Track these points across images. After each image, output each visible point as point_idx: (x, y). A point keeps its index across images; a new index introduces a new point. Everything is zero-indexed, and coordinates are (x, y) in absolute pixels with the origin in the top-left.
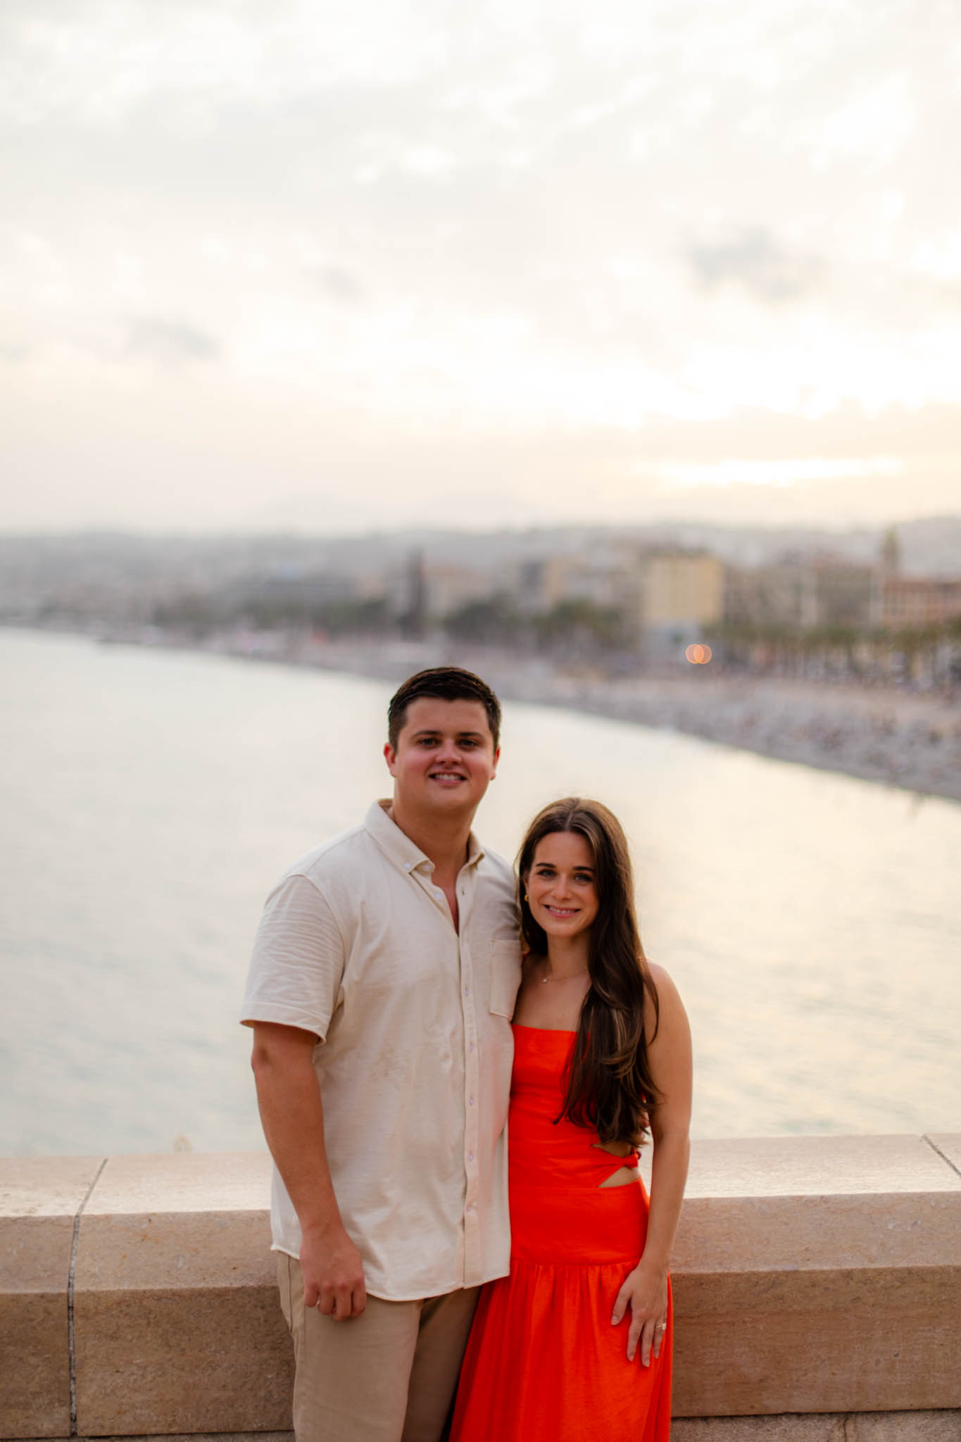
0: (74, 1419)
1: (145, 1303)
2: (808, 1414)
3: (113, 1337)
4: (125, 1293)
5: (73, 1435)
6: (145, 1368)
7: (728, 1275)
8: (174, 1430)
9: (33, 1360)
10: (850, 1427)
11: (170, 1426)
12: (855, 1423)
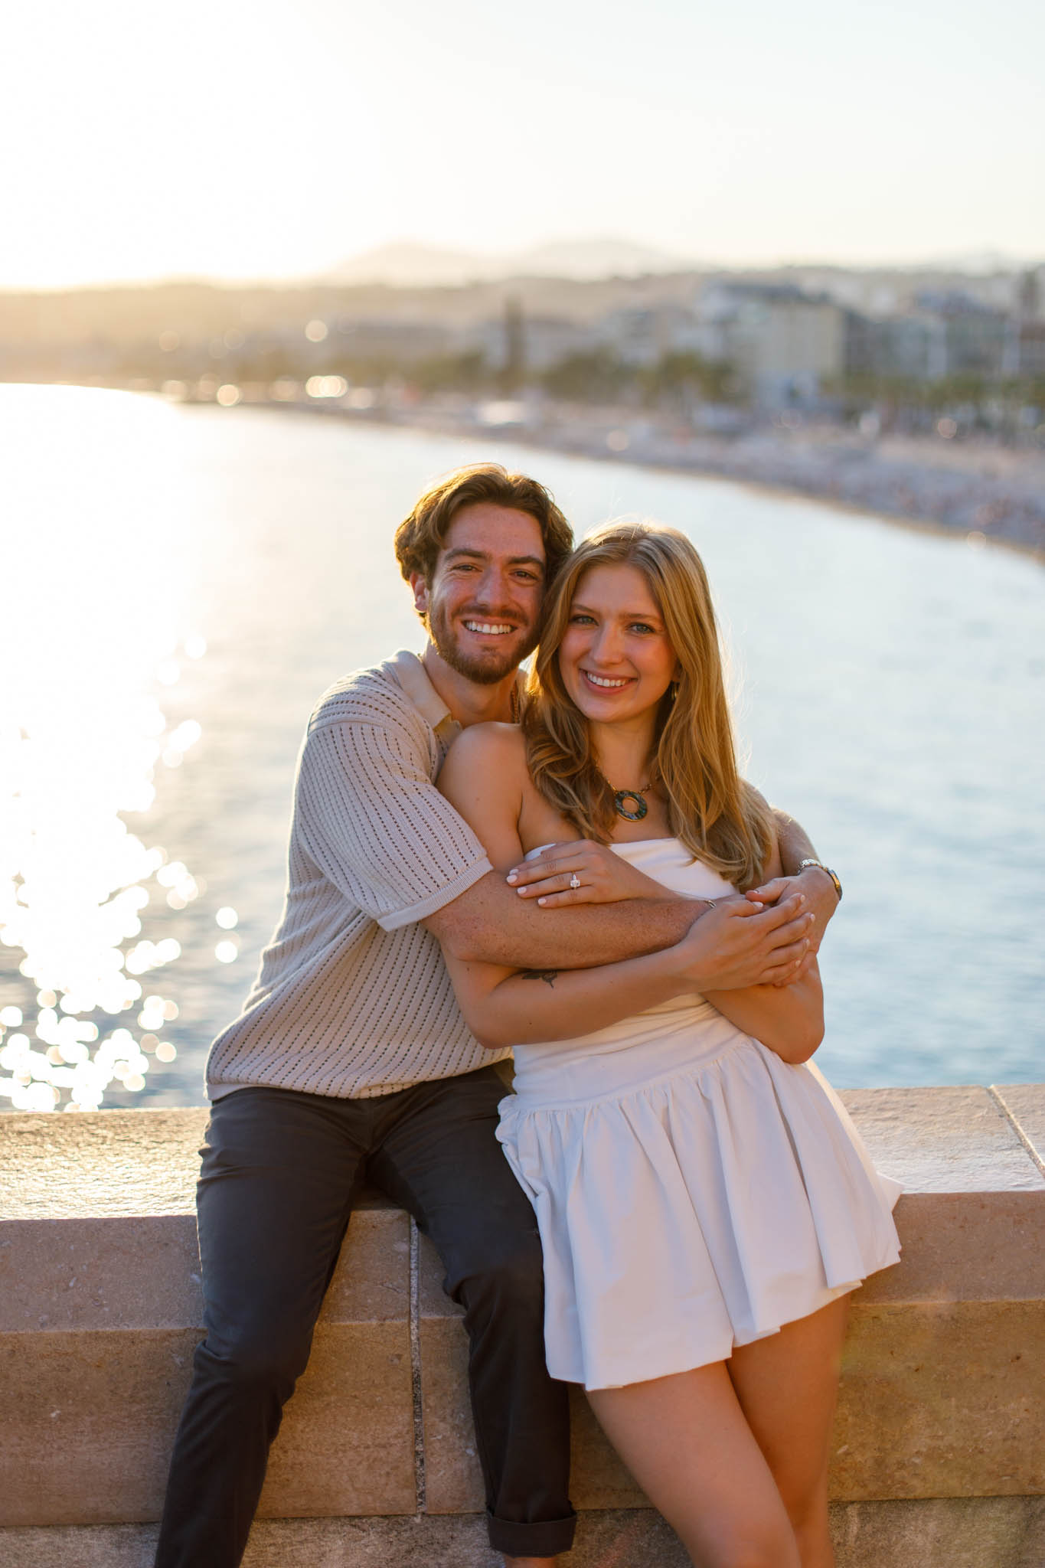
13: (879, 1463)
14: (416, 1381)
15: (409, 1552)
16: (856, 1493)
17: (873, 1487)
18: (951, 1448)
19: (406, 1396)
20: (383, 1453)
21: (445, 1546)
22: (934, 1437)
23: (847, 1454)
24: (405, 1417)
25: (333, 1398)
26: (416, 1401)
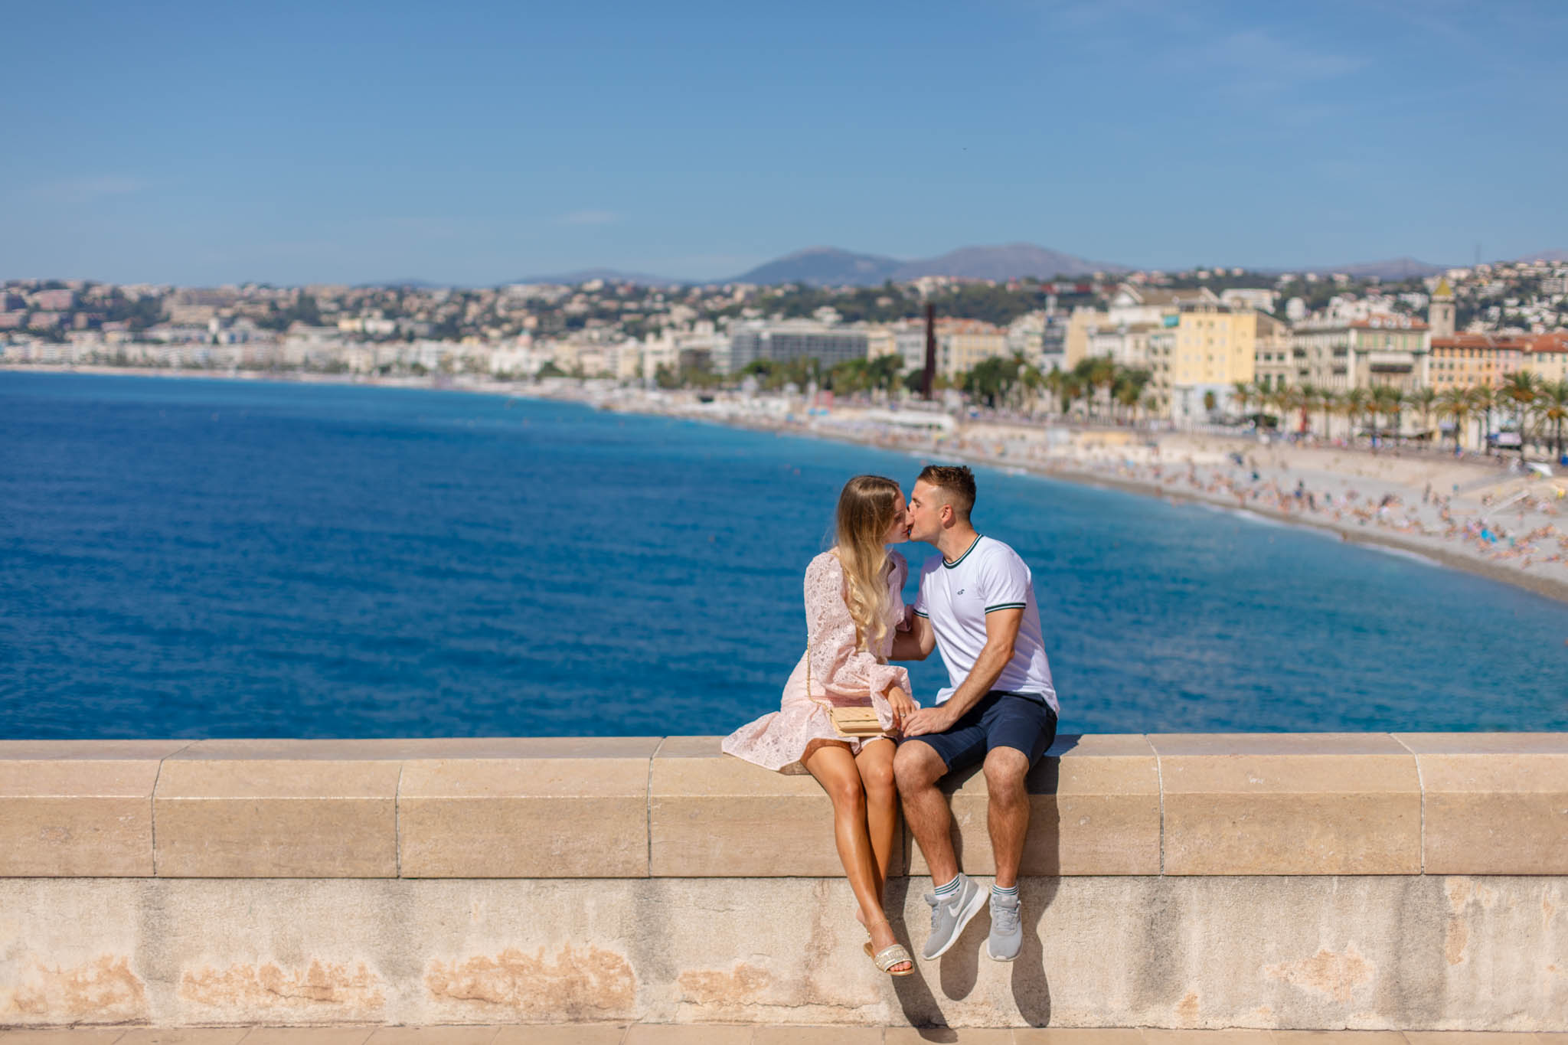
0: (399, 868)
1: (437, 805)
2: (802, 877)
3: (420, 824)
4: (426, 800)
5: (398, 877)
6: (437, 840)
7: (755, 798)
8: (453, 875)
9: (377, 835)
10: (826, 885)
11: (451, 873)
12: (828, 883)
13: (1346, 859)
14: (1162, 819)
15: (1157, 891)
16: (1337, 871)
17: (1342, 869)
18: (1375, 853)
19: (1158, 825)
20: (1148, 849)
21: (1171, 890)
22: (1368, 849)
23: (1333, 854)
24: (1158, 834)
25: (1129, 825)
26: (1162, 828)
